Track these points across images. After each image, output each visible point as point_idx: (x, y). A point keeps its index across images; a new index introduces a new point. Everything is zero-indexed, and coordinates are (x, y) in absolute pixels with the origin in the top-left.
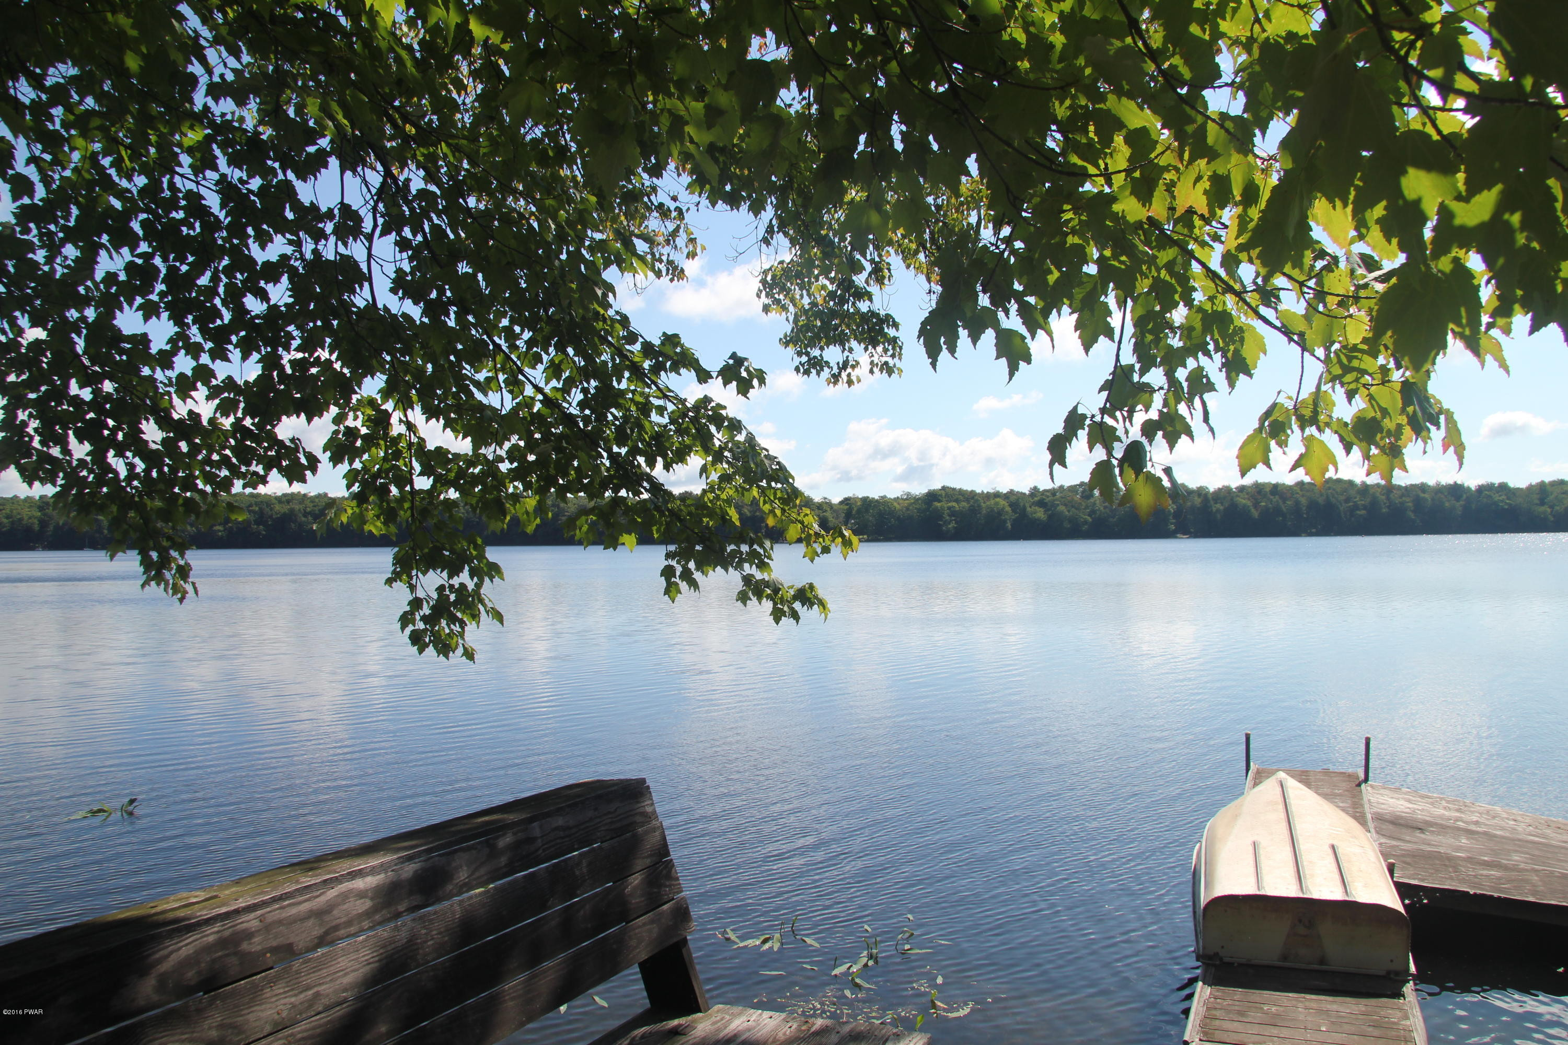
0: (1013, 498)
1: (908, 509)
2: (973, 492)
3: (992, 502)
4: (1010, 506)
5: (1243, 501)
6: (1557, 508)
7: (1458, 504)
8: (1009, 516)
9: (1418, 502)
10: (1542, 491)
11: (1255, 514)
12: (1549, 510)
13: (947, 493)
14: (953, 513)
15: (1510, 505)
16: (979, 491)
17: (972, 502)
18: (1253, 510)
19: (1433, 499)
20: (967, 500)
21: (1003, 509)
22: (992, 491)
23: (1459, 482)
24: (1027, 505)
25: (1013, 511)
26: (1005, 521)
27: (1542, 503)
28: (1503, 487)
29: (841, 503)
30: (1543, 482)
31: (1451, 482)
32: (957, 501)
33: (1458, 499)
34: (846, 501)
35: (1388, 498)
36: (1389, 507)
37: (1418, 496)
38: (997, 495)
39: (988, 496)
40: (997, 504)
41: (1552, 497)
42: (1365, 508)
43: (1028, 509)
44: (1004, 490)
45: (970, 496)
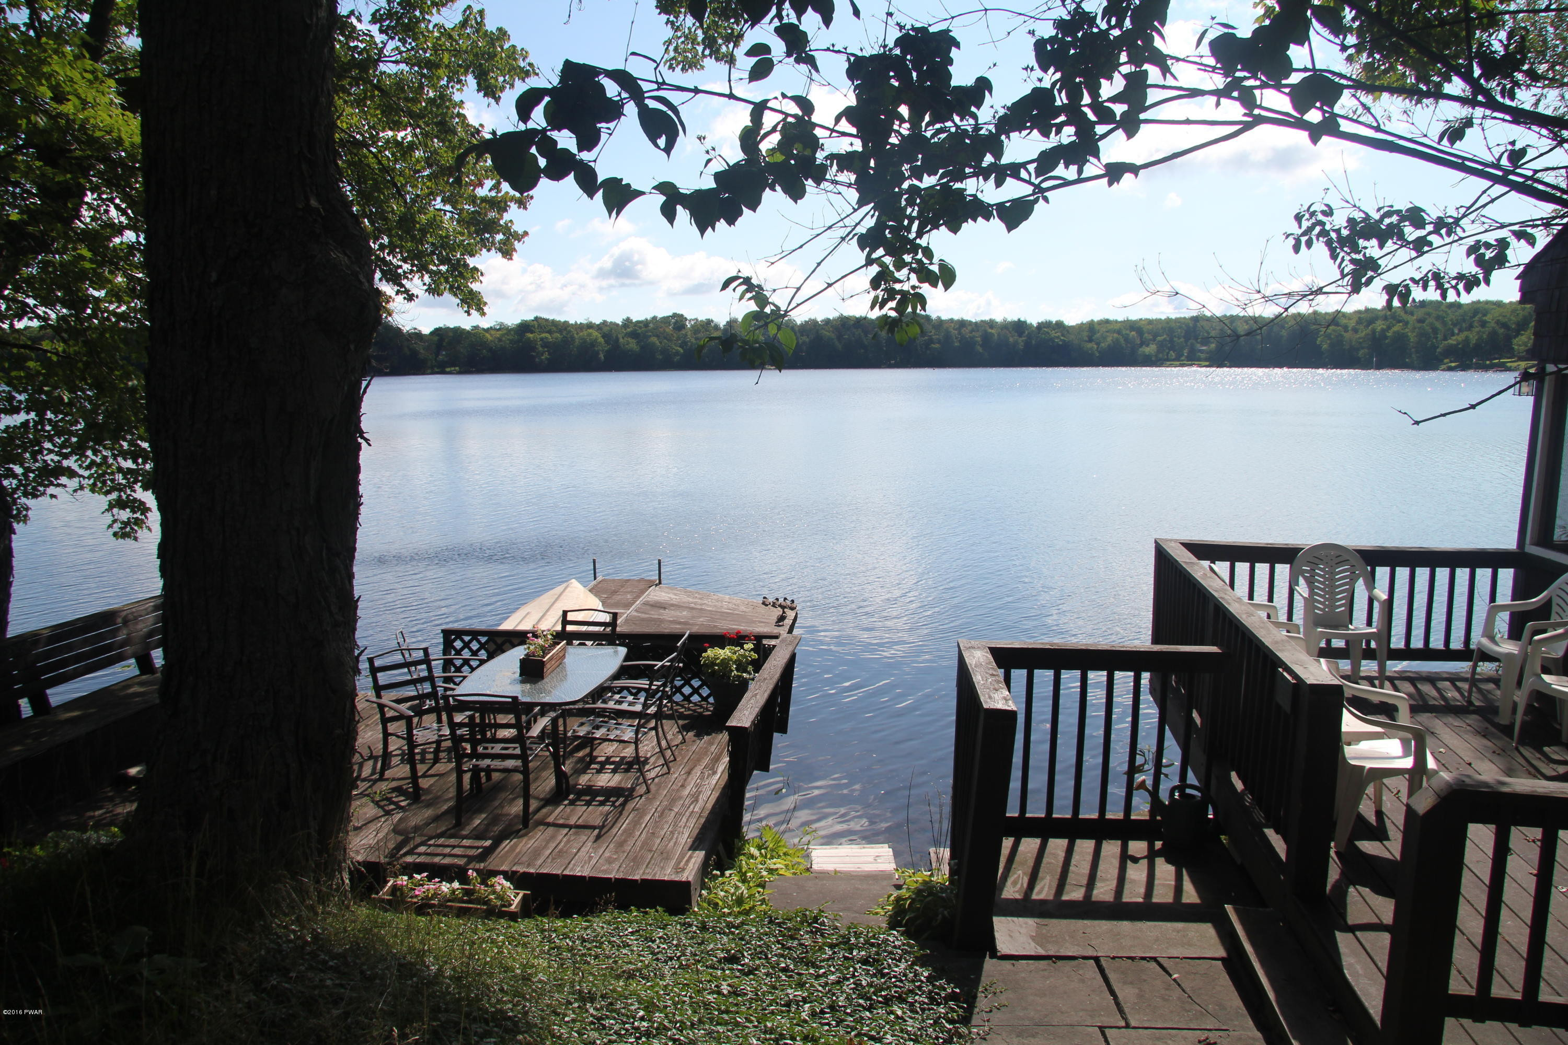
0: (606, 329)
1: (500, 340)
2: (566, 323)
3: (585, 333)
4: (603, 337)
5: (826, 334)
6: (1103, 345)
7: (1020, 340)
8: (603, 346)
9: (986, 337)
10: (1090, 329)
11: (839, 346)
12: (1095, 346)
13: (539, 324)
14: (546, 344)
15: (1064, 341)
16: (572, 322)
17: (564, 333)
18: (837, 343)
19: (999, 335)
20: (560, 331)
21: (596, 339)
22: (585, 322)
23: (1022, 319)
24: (620, 336)
25: (606, 342)
26: (598, 353)
27: (1090, 340)
28: (1060, 325)
29: (432, 333)
30: (1092, 321)
31: (1016, 319)
32: (550, 332)
33: (1020, 334)
34: (438, 332)
35: (960, 333)
36: (960, 342)
37: (986, 331)
38: (590, 326)
39: (580, 327)
40: (590, 335)
41: (1098, 335)
42: (939, 342)
43: (621, 340)
44: (597, 321)
45: (564, 327)
